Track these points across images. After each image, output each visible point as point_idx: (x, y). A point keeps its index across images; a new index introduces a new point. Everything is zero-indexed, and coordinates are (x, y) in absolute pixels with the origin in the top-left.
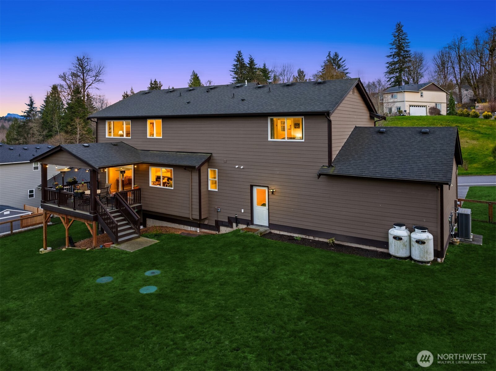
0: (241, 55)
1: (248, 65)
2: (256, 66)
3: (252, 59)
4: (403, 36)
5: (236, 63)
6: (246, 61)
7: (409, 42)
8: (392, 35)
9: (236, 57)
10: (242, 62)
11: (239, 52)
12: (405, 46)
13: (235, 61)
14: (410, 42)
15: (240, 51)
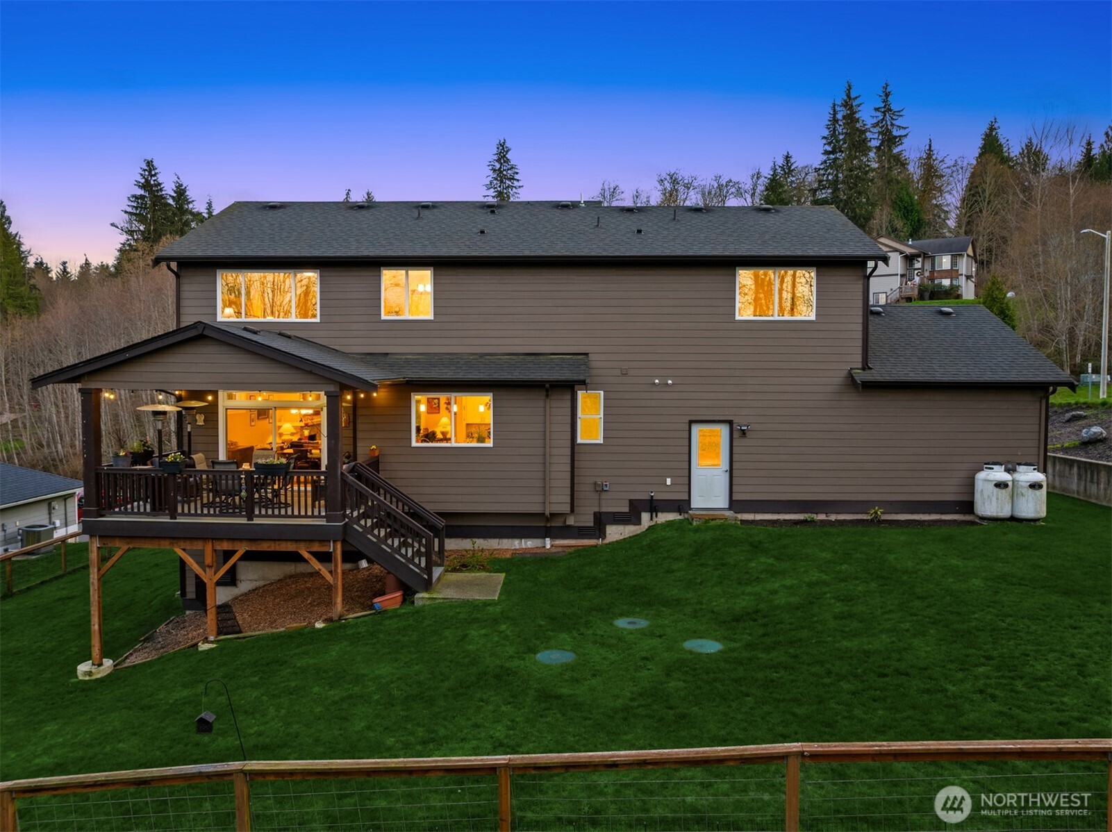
0: (153, 173)
1: (171, 201)
2: (191, 206)
3: (182, 185)
4: (509, 172)
5: (141, 192)
6: (169, 189)
7: (520, 187)
8: (489, 166)
9: (142, 175)
10: (157, 191)
11: (148, 162)
12: (512, 193)
13: (137, 187)
14: (522, 186)
15: (152, 162)
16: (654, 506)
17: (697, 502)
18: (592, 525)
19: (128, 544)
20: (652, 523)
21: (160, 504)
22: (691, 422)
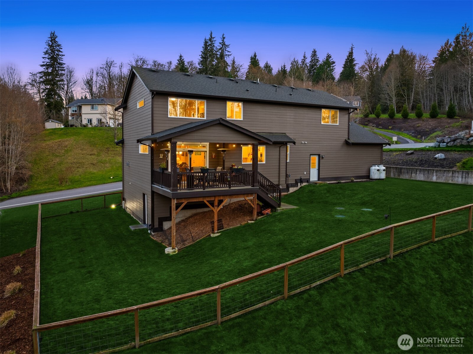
4: (57, 47)
7: (62, 55)
8: (45, 43)
12: (59, 58)
16: (301, 181)
17: (311, 180)
18: (285, 188)
19: (187, 200)
20: (301, 186)
21: (190, 186)
22: (311, 155)
